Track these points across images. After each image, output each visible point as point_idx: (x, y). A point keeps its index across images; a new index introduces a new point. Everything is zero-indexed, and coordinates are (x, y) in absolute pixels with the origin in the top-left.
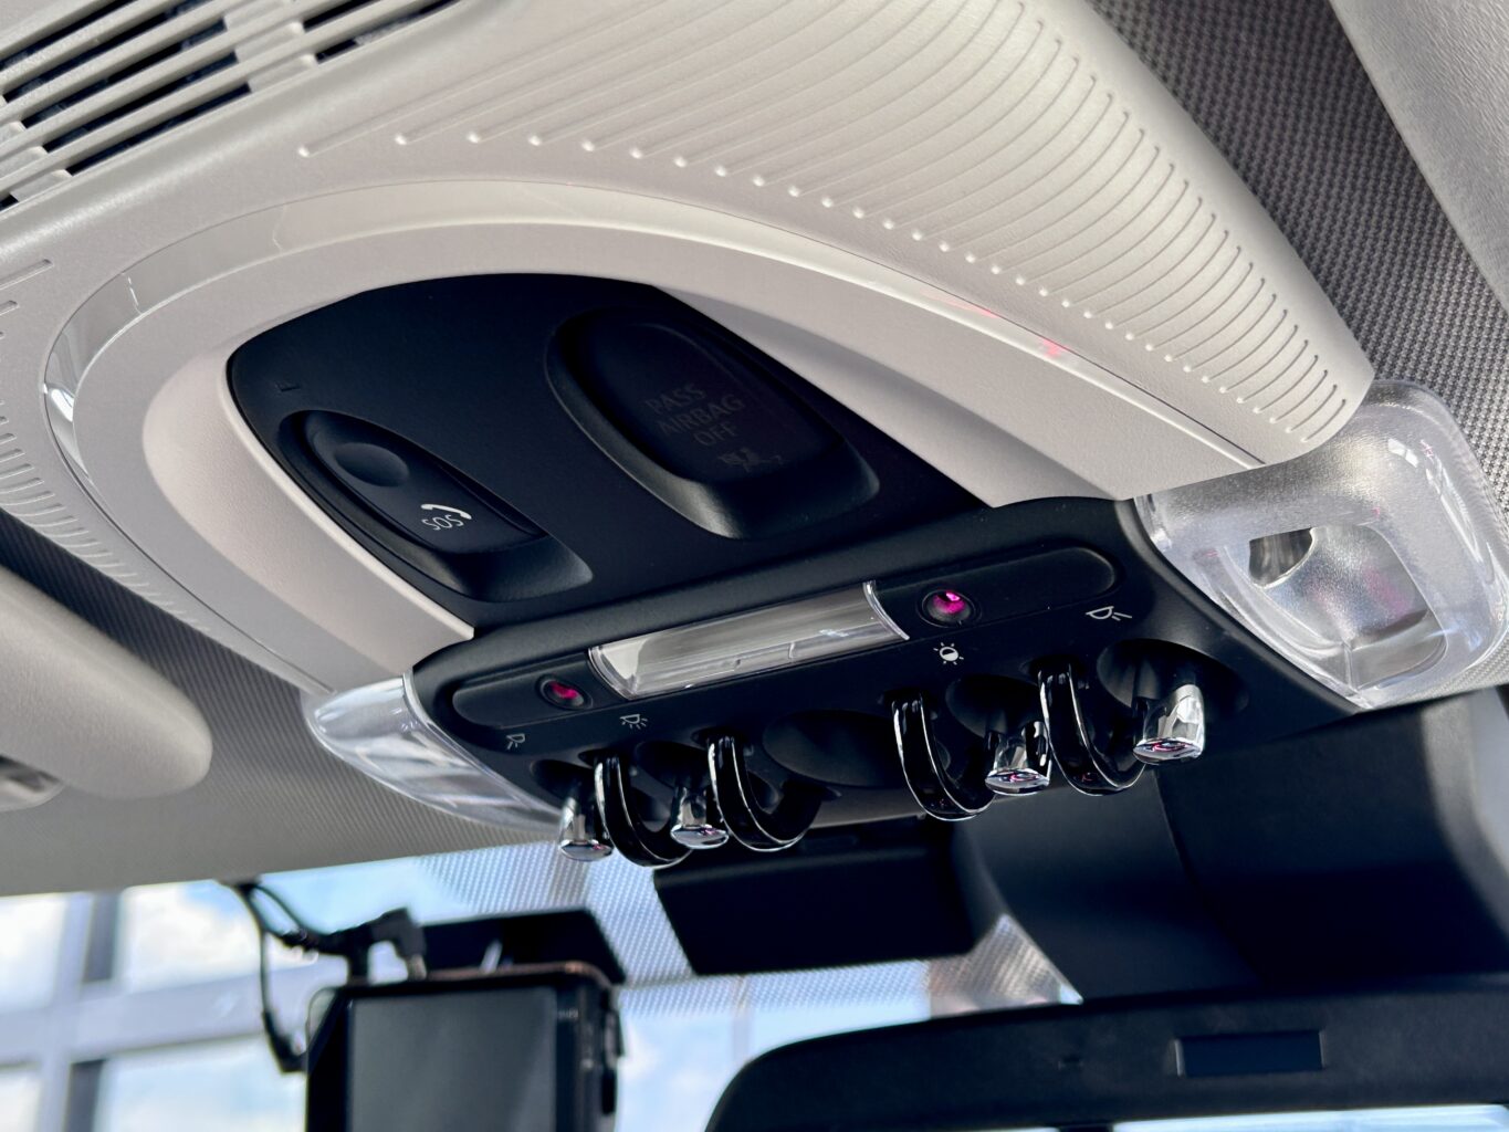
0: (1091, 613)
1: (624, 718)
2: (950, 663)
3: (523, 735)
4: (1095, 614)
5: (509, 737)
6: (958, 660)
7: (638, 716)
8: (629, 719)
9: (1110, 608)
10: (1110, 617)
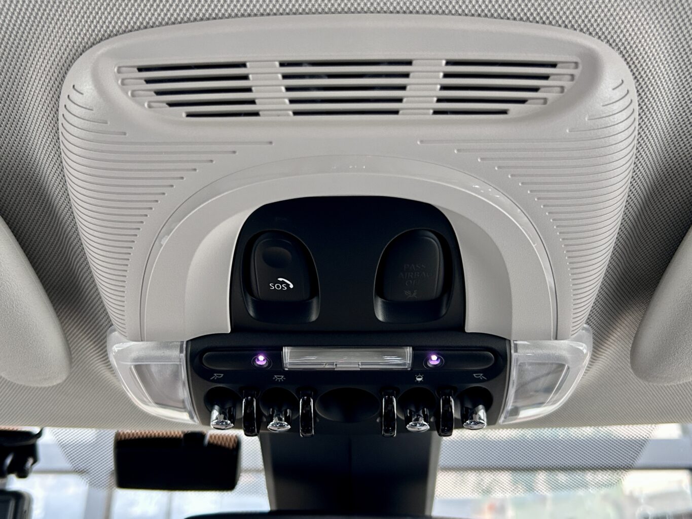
0: (474, 375)
1: (276, 376)
2: (418, 381)
3: (222, 375)
4: (477, 376)
5: (215, 374)
6: (421, 381)
7: (283, 376)
8: (277, 377)
9: (481, 374)
10: (479, 378)
